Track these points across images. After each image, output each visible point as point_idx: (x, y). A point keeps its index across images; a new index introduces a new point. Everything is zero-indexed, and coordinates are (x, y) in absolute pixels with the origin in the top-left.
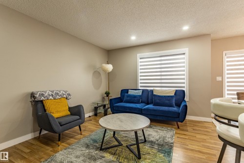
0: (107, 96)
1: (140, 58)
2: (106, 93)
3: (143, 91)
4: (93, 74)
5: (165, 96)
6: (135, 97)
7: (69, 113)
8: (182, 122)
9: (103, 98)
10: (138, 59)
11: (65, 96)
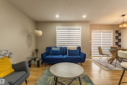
0: (37, 52)
1: (58, 29)
2: (36, 50)
3: (61, 48)
4: (27, 36)
5: (74, 50)
6: (57, 51)
7: (13, 70)
8: (83, 63)
9: (33, 54)
10: (57, 29)
11: (7, 55)
